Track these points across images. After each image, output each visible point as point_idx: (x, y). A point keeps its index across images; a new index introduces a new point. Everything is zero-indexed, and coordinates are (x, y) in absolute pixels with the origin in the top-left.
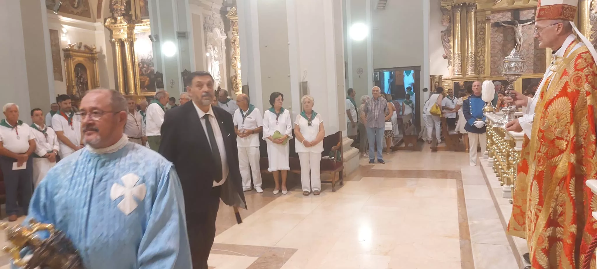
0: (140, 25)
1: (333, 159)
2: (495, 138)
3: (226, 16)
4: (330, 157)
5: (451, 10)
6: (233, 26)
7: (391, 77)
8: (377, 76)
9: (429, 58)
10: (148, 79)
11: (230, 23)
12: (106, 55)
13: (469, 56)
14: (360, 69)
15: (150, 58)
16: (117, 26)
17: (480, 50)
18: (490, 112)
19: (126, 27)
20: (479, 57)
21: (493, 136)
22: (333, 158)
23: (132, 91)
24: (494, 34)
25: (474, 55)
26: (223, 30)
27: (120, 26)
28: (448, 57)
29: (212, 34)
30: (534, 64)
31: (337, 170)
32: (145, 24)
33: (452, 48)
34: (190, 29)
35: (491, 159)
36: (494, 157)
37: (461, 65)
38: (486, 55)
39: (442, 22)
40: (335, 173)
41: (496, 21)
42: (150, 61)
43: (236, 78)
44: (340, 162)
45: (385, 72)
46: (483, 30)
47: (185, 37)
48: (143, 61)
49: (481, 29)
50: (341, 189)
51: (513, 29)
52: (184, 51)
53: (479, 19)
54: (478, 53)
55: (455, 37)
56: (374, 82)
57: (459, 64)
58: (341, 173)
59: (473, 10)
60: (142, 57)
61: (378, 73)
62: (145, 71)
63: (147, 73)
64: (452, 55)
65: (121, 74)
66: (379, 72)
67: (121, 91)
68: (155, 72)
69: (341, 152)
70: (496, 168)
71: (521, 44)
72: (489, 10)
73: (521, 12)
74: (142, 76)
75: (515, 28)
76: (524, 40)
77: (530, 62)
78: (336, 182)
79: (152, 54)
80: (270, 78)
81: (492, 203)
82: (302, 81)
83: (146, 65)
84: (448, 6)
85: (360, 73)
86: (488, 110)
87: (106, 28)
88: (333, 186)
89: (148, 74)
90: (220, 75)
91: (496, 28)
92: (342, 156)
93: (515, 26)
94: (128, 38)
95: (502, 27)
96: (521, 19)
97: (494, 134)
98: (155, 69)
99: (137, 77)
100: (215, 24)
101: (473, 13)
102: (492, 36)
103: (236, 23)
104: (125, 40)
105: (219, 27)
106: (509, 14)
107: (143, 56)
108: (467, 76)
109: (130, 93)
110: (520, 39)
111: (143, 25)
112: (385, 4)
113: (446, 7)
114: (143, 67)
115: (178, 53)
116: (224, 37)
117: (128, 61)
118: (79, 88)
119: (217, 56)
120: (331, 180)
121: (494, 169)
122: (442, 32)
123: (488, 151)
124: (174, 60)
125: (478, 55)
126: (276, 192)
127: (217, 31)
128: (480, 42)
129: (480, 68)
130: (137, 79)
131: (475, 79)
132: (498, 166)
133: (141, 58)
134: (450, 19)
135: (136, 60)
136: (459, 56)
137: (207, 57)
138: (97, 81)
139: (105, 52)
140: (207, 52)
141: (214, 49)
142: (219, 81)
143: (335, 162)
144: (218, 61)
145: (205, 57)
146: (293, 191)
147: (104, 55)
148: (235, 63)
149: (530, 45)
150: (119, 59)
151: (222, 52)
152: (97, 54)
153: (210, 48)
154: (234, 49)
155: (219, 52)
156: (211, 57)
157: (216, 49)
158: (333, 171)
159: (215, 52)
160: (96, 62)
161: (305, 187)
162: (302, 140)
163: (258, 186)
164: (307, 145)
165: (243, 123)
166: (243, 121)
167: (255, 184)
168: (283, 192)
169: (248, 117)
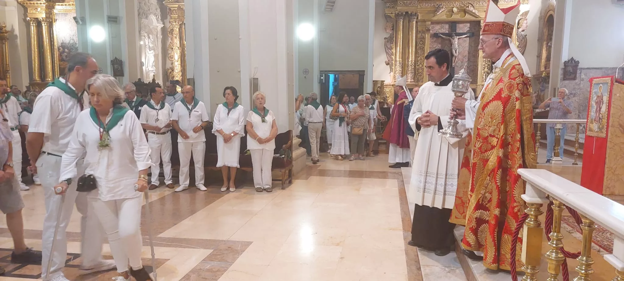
0: (62, 5)
1: (283, 158)
3: (163, 2)
4: (281, 155)
5: (395, 18)
6: (171, 14)
7: (336, 79)
8: (322, 78)
9: (373, 63)
11: (168, 11)
12: (18, 35)
13: (410, 64)
14: (306, 70)
15: (72, 42)
16: (33, 3)
17: (419, 58)
19: (45, 5)
22: (284, 156)
23: (50, 78)
24: (433, 44)
25: (414, 63)
26: (160, 17)
27: (37, 3)
28: (390, 63)
29: (147, 21)
31: (287, 168)
32: (68, 4)
33: (394, 55)
34: (122, 13)
37: (401, 72)
39: (386, 29)
40: (285, 172)
41: (435, 32)
42: (73, 45)
43: (173, 71)
44: (290, 161)
46: (423, 40)
47: (116, 21)
48: (64, 44)
49: (421, 38)
51: (450, 41)
52: (114, 37)
53: (420, 29)
54: (418, 61)
55: (398, 44)
56: (320, 84)
58: (290, 171)
59: (415, 20)
60: (63, 40)
61: (324, 75)
62: (66, 56)
64: (394, 62)
65: (36, 58)
69: (291, 151)
72: (429, 21)
73: (457, 25)
74: (61, 61)
75: (452, 39)
76: (460, 52)
79: (76, 39)
80: (218, 72)
82: (252, 77)
83: (68, 50)
84: (392, 13)
85: (306, 73)
87: (19, 5)
88: (283, 184)
90: (155, 66)
91: (435, 39)
92: (292, 155)
93: (452, 38)
94: (46, 17)
95: (440, 38)
96: (457, 32)
100: (150, 10)
101: (414, 22)
102: (431, 46)
103: (174, 11)
104: (43, 20)
105: (155, 14)
106: (447, 26)
107: (64, 39)
109: (47, 80)
110: (456, 51)
111: (65, 5)
112: (333, 6)
113: (390, 15)
114: (64, 52)
115: (107, 39)
116: (161, 26)
117: (45, 43)
119: (153, 45)
120: (281, 179)
122: (385, 38)
124: (102, 46)
125: (418, 64)
126: (224, 189)
127: (153, 18)
128: (419, 51)
129: (419, 76)
130: (56, 65)
133: (61, 42)
134: (393, 27)
135: (56, 44)
136: (400, 63)
137: (141, 45)
138: (6, 64)
139: (17, 32)
140: (140, 39)
141: (149, 38)
142: (154, 73)
143: (286, 161)
144: (152, 51)
145: (139, 45)
146: (241, 188)
147: (16, 35)
148: (172, 54)
149: (464, 57)
150: (34, 41)
151: (158, 41)
152: (7, 34)
153: (145, 36)
154: (172, 39)
155: (154, 41)
156: (146, 45)
157: (151, 38)
158: (284, 169)
159: (149, 41)
160: (5, 42)
161: (258, 184)
162: (255, 136)
163: (202, 184)
164: (261, 141)
165: (190, 117)
166: (190, 115)
167: (199, 181)
168: (231, 189)
169: (194, 111)
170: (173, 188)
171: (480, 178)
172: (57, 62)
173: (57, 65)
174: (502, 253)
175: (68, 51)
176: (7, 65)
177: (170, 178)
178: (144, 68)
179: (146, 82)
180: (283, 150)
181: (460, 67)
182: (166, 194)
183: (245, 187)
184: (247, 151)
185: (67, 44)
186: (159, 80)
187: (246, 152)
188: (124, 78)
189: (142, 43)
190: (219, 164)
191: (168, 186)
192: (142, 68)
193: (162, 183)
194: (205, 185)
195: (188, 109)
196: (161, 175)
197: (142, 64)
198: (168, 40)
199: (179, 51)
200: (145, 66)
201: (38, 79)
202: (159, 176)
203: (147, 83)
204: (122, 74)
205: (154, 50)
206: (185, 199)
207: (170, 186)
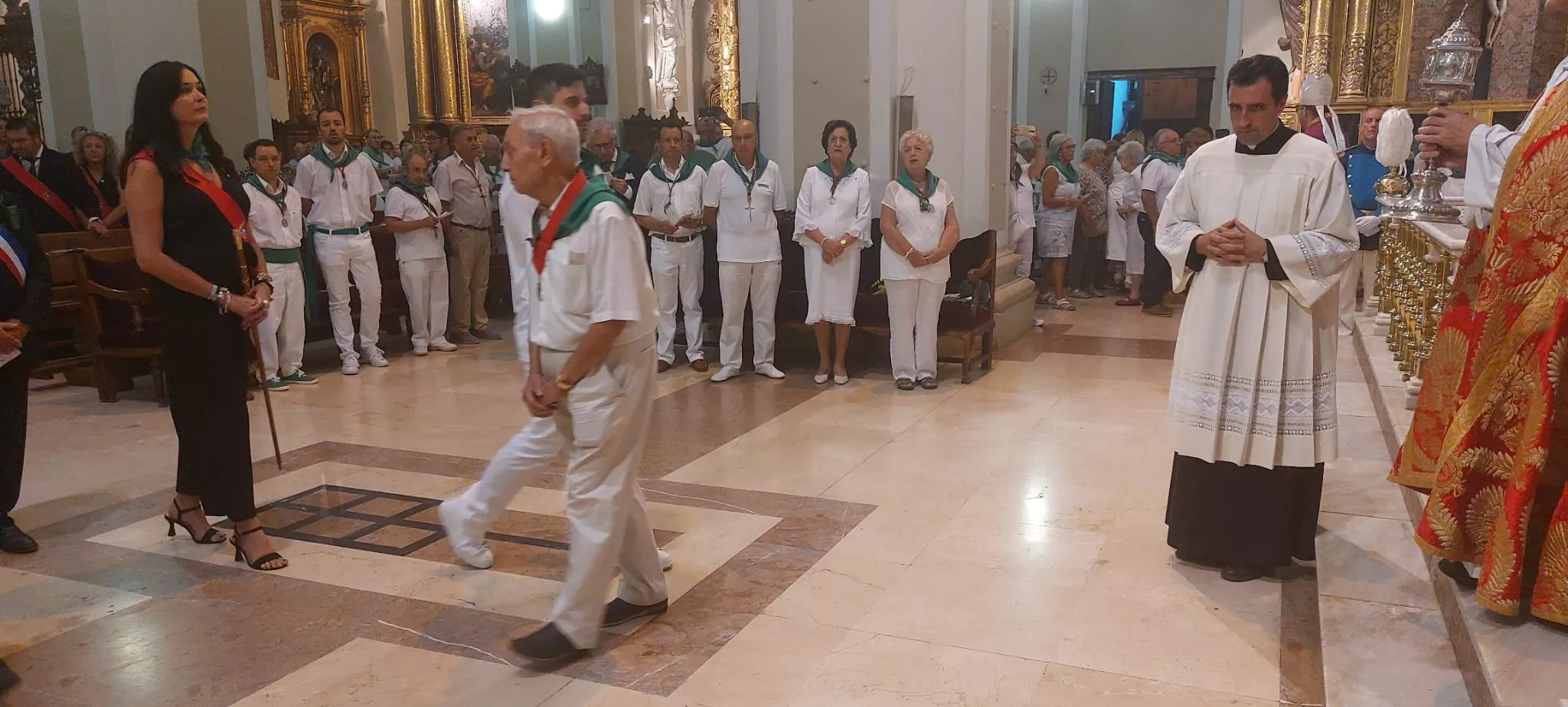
1: (969, 302)
2: (1401, 260)
4: (962, 297)
7: (1132, 95)
8: (1093, 91)
9: (1241, 44)
10: (492, 80)
13: (1352, 44)
14: (1049, 72)
15: (496, 25)
17: (1383, 27)
18: (1394, 193)
20: (1380, 48)
21: (1397, 255)
23: (452, 112)
25: (1367, 40)
28: (1294, 45)
30: (1532, 71)
31: (976, 330)
33: (1307, 22)
35: (1384, 317)
36: (1393, 310)
37: (1326, 67)
38: (1399, 42)
40: (973, 337)
42: (498, 33)
43: (718, 87)
44: (986, 312)
45: (1117, 83)
48: (479, 32)
50: (985, 377)
52: (586, 5)
54: (1378, 36)
56: (1086, 108)
57: (1322, 64)
58: (987, 338)
60: (476, 22)
61: (1098, 83)
62: (485, 60)
63: (488, 65)
64: (1304, 41)
65: (423, 66)
66: (1100, 82)
67: (422, 111)
68: (512, 63)
69: (990, 286)
70: (1397, 341)
71: (1502, 15)
74: (475, 72)
77: (1522, 67)
78: (974, 361)
79: (503, 15)
80: (815, 83)
81: (1376, 425)
82: (898, 94)
83: (487, 44)
85: (1048, 81)
86: (1390, 189)
88: (966, 369)
89: (492, 68)
90: (677, 76)
92: (993, 296)
97: (1398, 251)
98: (512, 54)
99: (463, 75)
107: (478, 18)
108: (1340, 100)
109: (446, 116)
114: (480, 49)
115: (572, 14)
118: (317, 98)
119: (673, 24)
120: (961, 356)
121: (1389, 341)
123: (1378, 298)
124: (558, 31)
125: (1377, 43)
126: (820, 378)
128: (1384, 6)
129: (1379, 78)
130: (464, 81)
131: (1362, 110)
132: (1401, 333)
133: (475, 26)
135: (462, 31)
136: (1322, 44)
137: (645, 26)
138: (363, 82)
139: (382, 5)
140: (644, 13)
141: (664, 7)
142: (675, 93)
143: (975, 309)
144: (671, 40)
145: (641, 27)
146: (861, 378)
147: (382, 14)
148: (717, 46)
149: (1525, 18)
150: (418, 26)
151: (683, 13)
152: (364, 10)
153: (654, 4)
154: (716, 8)
155: (676, 11)
156: (656, 26)
157: (668, 8)
158: (969, 332)
159: (664, 15)
160: (359, 30)
161: (904, 370)
162: (902, 247)
163: (769, 362)
164: (917, 260)
165: (749, 200)
166: (749, 194)
167: (764, 356)
168: (837, 378)
169: (759, 185)
170: (706, 370)
171: (1490, 359)
172: (466, 74)
173: (466, 81)
174: (1543, 575)
175: (487, 47)
176: (365, 84)
177: (697, 347)
178: (652, 81)
179: (657, 115)
180: (970, 282)
181: (1510, 50)
182: (689, 384)
183: (871, 375)
184: (877, 286)
185: (487, 31)
186: (686, 111)
187: (876, 289)
188: (607, 107)
189: (647, 20)
190: (812, 317)
191: (695, 365)
192: (648, 81)
193: (681, 359)
194: (776, 365)
195: (744, 178)
196: (680, 339)
197: (648, 73)
198: (707, 9)
199: (732, 38)
200: (653, 76)
201: (427, 115)
202: (675, 341)
203: (659, 119)
204: (603, 101)
205: (676, 38)
206: (731, 397)
207: (697, 366)
